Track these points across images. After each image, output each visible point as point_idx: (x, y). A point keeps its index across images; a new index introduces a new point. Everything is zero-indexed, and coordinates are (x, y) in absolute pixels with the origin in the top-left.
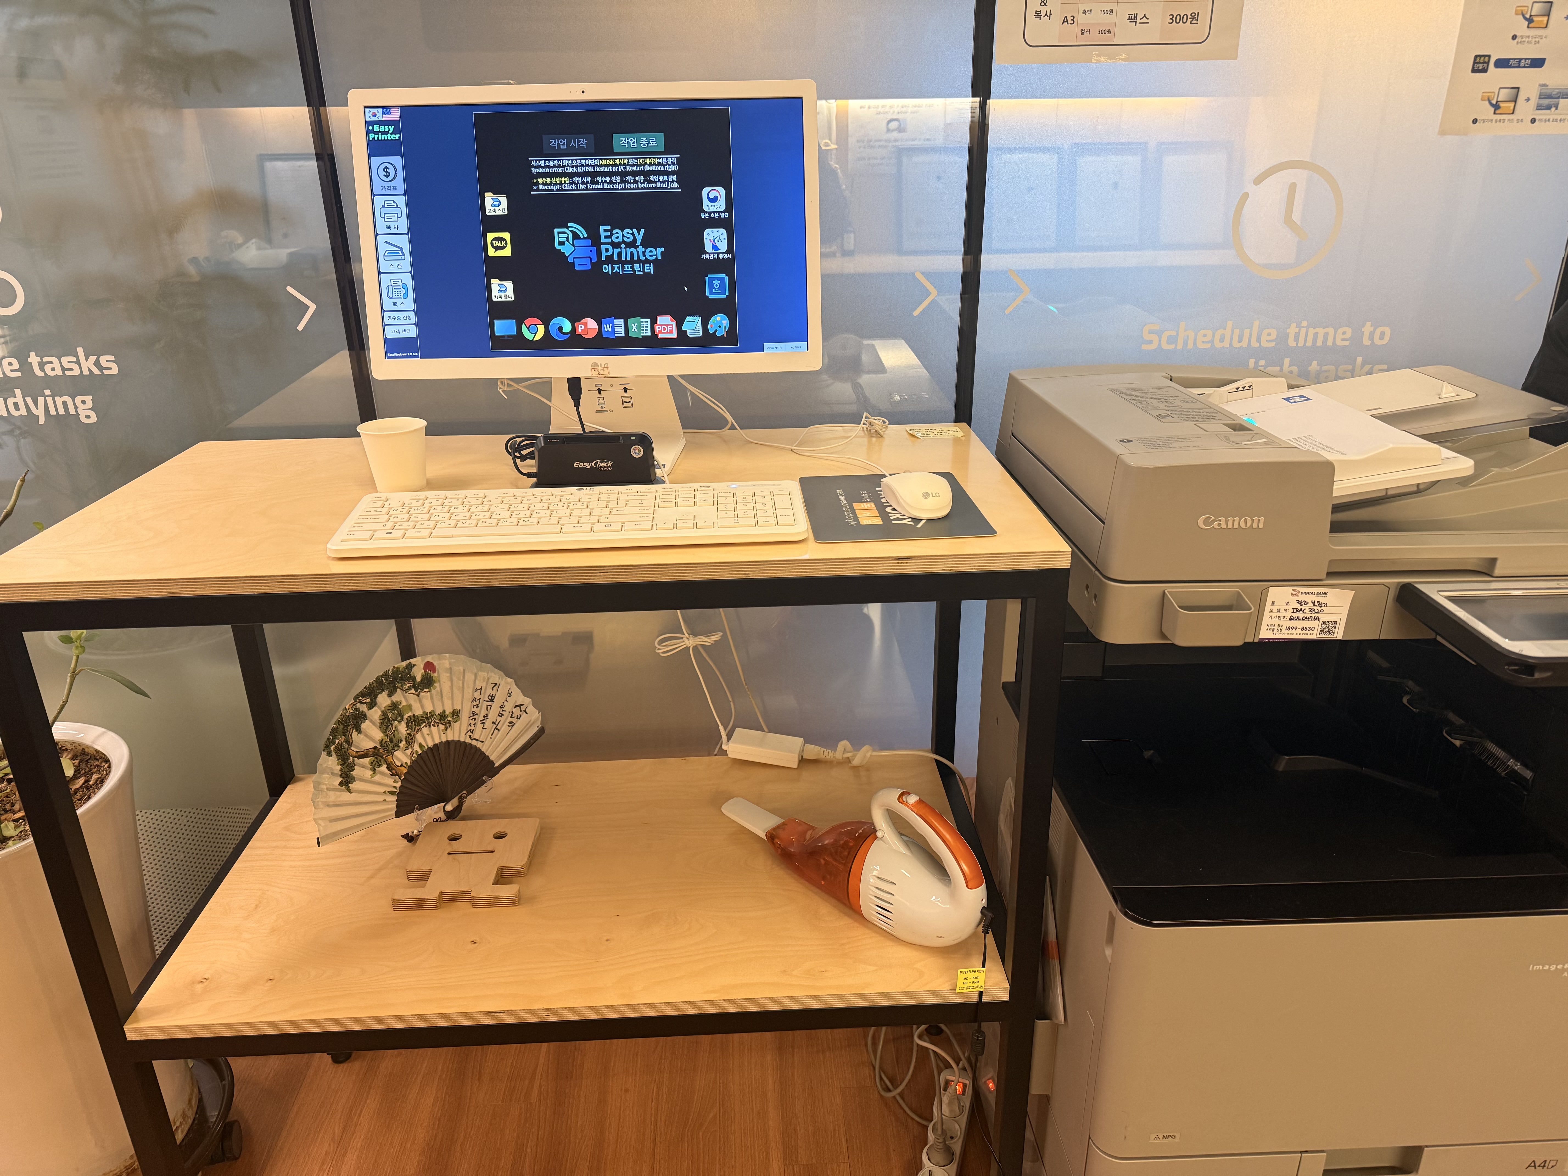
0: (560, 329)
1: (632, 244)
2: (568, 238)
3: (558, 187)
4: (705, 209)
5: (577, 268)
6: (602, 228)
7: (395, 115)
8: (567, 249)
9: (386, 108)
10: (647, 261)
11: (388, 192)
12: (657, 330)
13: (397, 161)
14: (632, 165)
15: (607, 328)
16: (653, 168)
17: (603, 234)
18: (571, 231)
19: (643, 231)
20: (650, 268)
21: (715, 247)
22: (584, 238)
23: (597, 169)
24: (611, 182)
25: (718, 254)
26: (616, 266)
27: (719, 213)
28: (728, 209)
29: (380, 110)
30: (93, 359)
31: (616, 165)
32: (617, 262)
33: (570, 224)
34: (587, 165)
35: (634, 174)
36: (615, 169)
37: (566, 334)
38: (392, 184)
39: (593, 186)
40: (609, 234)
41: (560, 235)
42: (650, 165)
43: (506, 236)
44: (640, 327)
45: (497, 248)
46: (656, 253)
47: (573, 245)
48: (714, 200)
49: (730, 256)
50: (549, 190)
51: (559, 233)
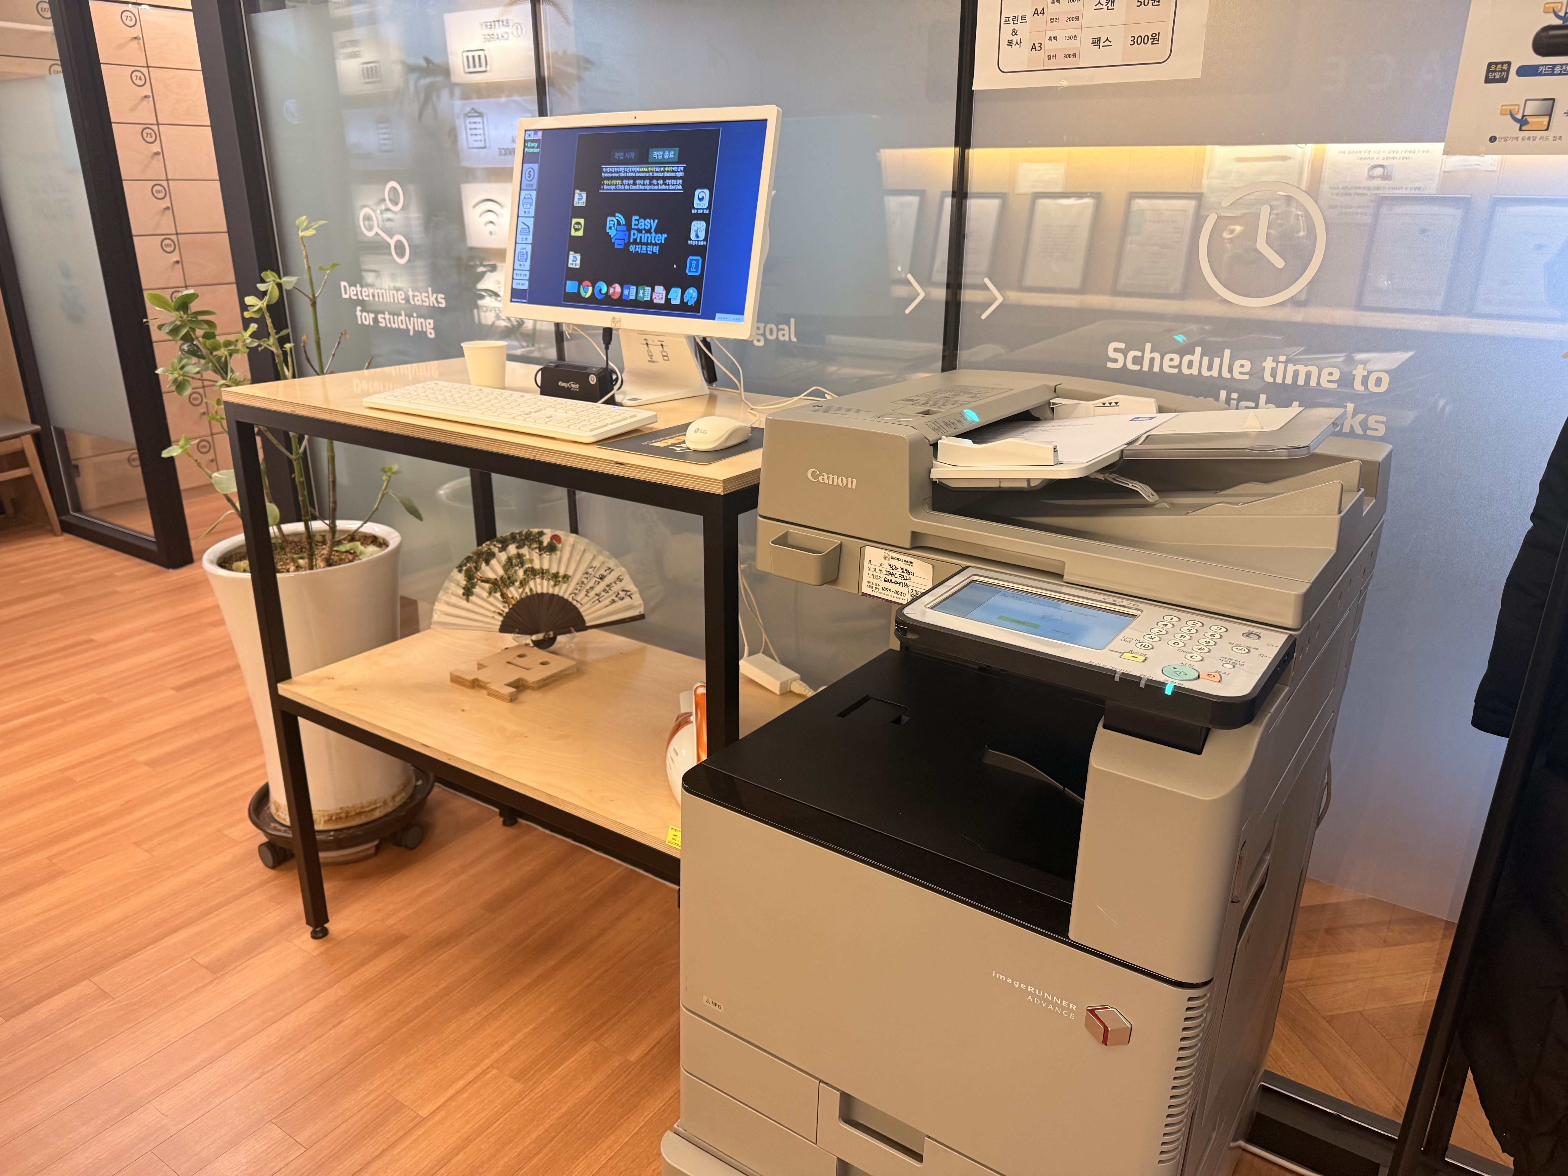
0: (600, 290)
1: (648, 231)
2: (614, 224)
3: (614, 187)
4: (695, 206)
5: (616, 246)
6: (634, 218)
7: (539, 136)
8: (612, 233)
9: (536, 131)
10: (656, 244)
11: (529, 188)
12: (654, 297)
13: (536, 166)
14: (657, 172)
15: (626, 292)
16: (669, 174)
17: (634, 222)
18: (617, 220)
19: (656, 221)
20: (656, 250)
21: (697, 236)
22: (623, 225)
23: (638, 175)
24: (644, 185)
25: (698, 241)
26: (637, 246)
27: (703, 209)
28: (709, 207)
29: (533, 132)
30: (435, 295)
31: (648, 172)
32: (638, 244)
33: (617, 214)
34: (632, 172)
35: (658, 178)
36: (647, 175)
37: (602, 294)
38: (530, 183)
39: (634, 187)
40: (637, 222)
41: (611, 222)
42: (668, 172)
43: (582, 221)
44: (645, 293)
45: (577, 230)
46: (662, 238)
47: (616, 230)
48: (701, 199)
49: (705, 243)
50: (609, 189)
51: (610, 220)
